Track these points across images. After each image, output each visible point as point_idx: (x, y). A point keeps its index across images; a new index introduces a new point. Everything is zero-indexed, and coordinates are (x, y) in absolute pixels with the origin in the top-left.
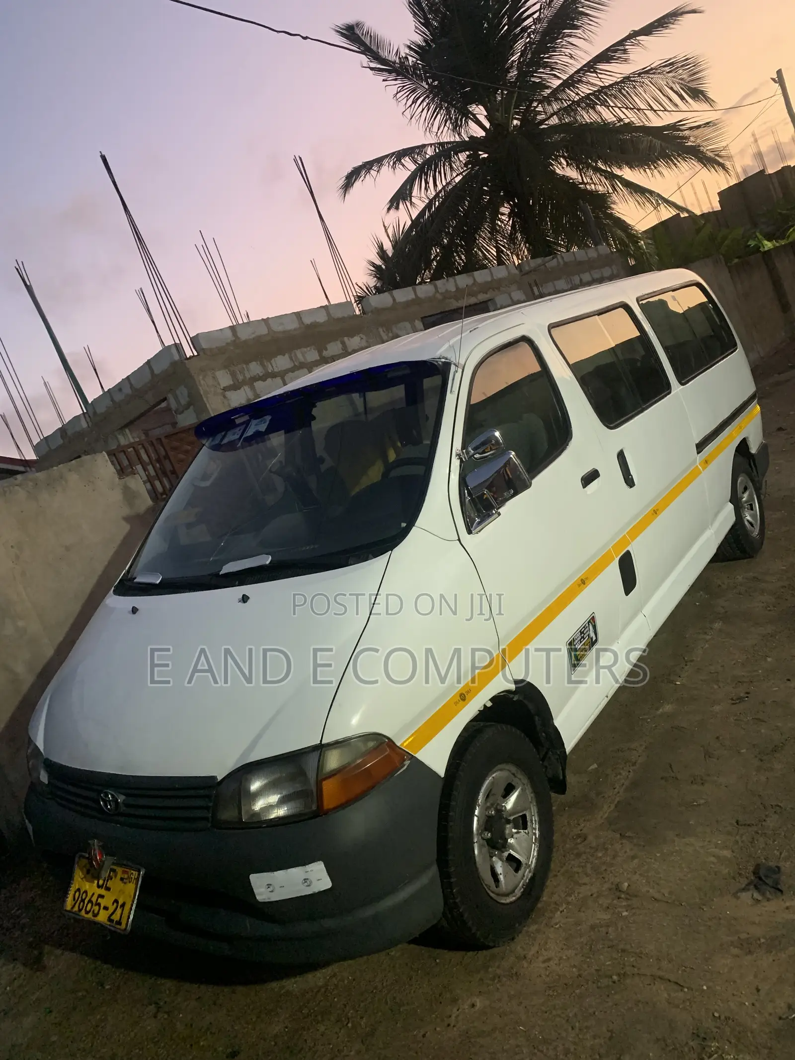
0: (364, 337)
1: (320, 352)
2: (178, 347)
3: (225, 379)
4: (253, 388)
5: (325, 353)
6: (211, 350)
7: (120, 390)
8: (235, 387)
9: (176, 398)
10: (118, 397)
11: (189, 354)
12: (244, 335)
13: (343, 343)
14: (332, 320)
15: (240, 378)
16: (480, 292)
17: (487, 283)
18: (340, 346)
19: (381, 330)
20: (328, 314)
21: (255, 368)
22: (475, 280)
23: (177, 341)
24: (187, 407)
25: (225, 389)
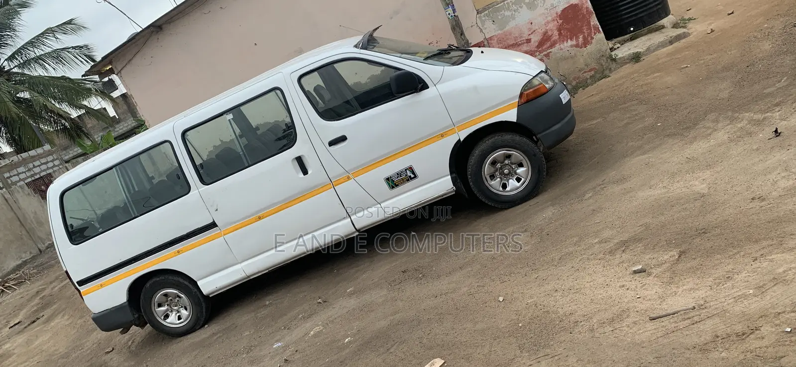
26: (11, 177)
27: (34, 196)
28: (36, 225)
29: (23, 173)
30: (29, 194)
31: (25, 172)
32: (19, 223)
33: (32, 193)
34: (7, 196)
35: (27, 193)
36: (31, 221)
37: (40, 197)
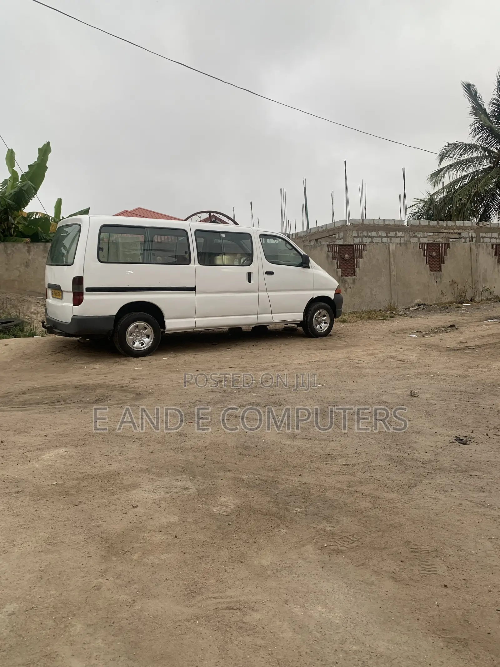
0: (404, 233)
1: (387, 234)
2: (345, 221)
3: (355, 234)
4: (362, 239)
5: (388, 235)
6: (354, 224)
7: (322, 228)
8: (357, 237)
9: (339, 235)
10: (320, 230)
11: (348, 224)
12: (365, 222)
13: (396, 233)
14: (395, 225)
15: (360, 235)
16: (456, 229)
17: (460, 226)
18: (394, 234)
19: (411, 232)
20: (395, 222)
21: (365, 233)
22: (455, 224)
23: (346, 219)
24: (341, 239)
25: (354, 237)
26: (485, 237)
27: (493, 257)
28: (481, 280)
29: (495, 238)
30: (490, 254)
31: (497, 238)
32: (470, 272)
33: (492, 253)
34: (473, 247)
35: (488, 252)
36: (480, 276)
37: (496, 260)
